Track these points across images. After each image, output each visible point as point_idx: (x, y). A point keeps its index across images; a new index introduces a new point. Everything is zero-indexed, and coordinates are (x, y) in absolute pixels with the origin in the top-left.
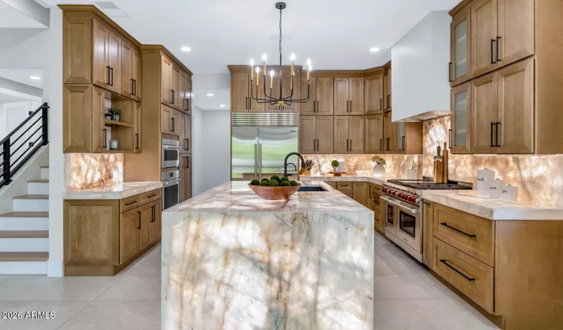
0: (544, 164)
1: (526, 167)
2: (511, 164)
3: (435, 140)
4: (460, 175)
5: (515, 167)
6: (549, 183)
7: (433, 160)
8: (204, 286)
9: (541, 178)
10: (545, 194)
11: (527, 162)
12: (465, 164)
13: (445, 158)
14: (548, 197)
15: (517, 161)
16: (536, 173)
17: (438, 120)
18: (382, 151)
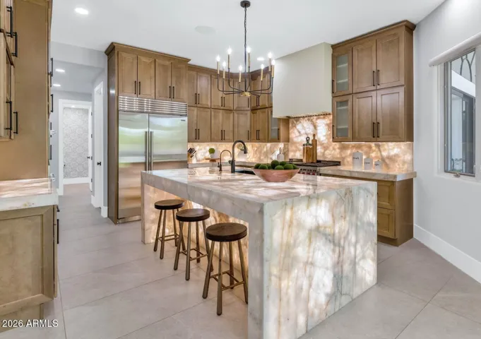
0: (398, 148)
1: (385, 150)
2: (374, 148)
3: (303, 132)
4: (329, 157)
5: (377, 150)
6: (402, 158)
7: (302, 148)
8: (296, 271)
9: (396, 155)
10: (399, 165)
11: (386, 147)
12: (334, 149)
13: (314, 145)
14: (401, 166)
15: (378, 146)
16: (392, 153)
17: (306, 119)
18: (250, 140)
